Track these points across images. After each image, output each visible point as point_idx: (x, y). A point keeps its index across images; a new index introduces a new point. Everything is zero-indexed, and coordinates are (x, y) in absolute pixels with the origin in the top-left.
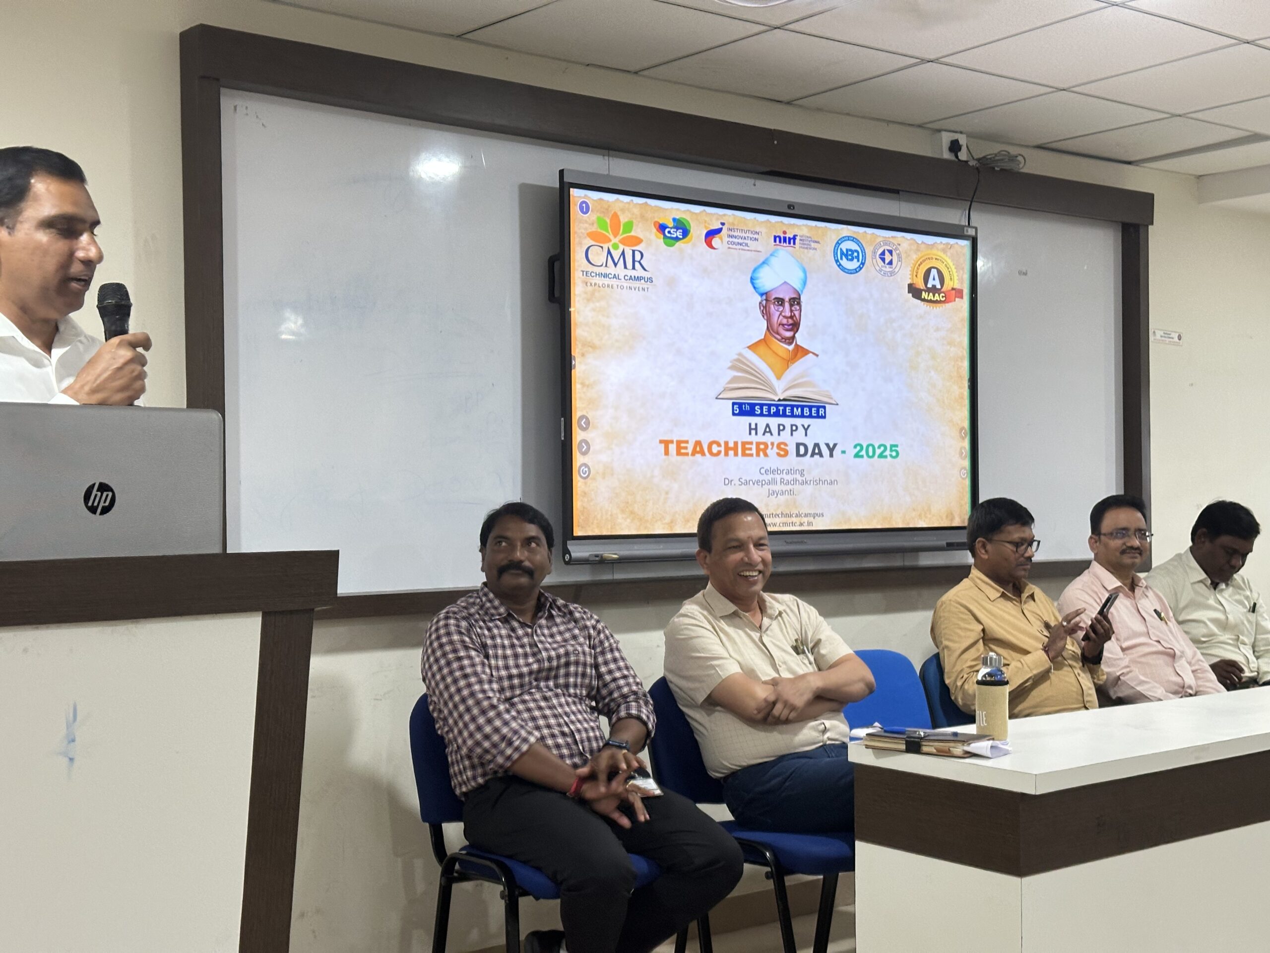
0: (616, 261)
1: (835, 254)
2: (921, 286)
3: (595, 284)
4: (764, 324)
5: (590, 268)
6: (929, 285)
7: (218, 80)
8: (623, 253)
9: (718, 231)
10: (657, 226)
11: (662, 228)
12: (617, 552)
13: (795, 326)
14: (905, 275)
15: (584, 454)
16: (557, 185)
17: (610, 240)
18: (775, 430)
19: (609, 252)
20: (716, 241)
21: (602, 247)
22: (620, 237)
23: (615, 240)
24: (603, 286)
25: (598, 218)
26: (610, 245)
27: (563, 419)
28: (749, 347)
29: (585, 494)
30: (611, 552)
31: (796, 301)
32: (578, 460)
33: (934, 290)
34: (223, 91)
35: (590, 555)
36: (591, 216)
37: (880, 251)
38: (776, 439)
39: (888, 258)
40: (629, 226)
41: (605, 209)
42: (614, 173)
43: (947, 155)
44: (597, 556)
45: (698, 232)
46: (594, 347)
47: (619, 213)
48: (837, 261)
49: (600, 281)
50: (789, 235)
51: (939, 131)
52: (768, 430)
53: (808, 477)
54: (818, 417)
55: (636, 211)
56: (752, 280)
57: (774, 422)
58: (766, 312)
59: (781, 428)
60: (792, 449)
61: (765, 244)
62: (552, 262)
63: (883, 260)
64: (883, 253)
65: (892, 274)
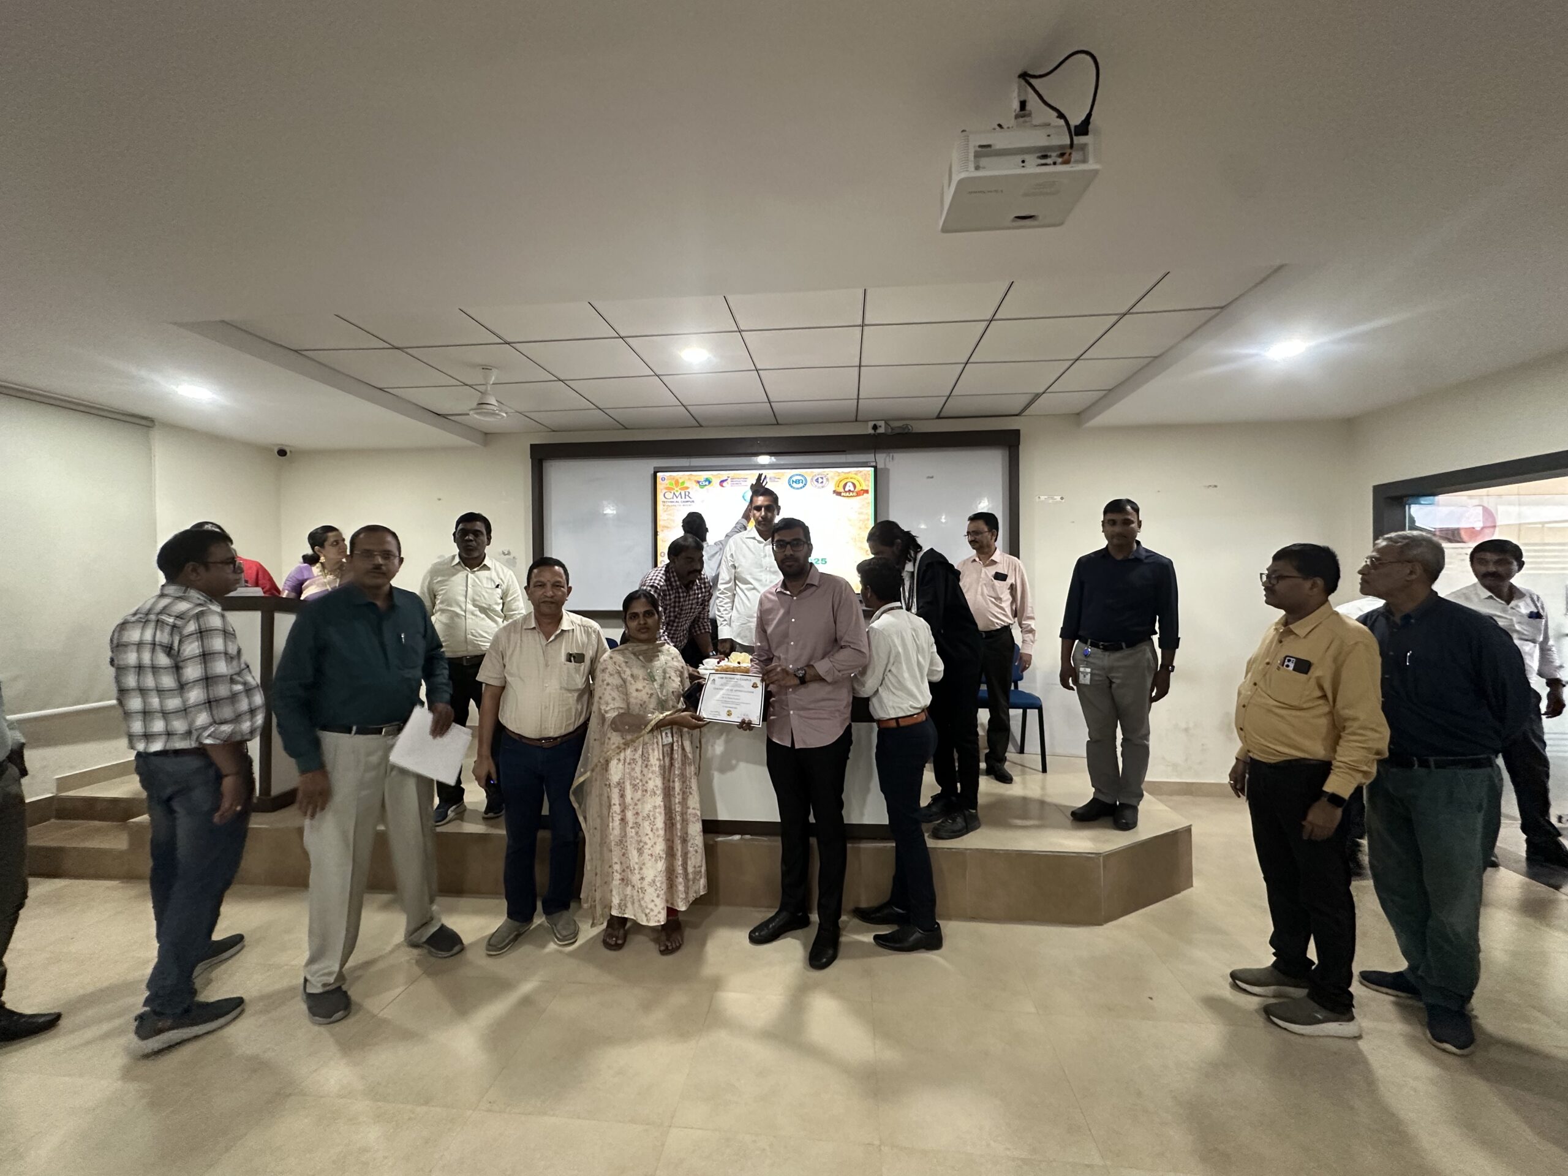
0: (677, 496)
1: (789, 482)
2: (841, 489)
3: (668, 505)
5: (666, 500)
6: (847, 489)
7: (543, 458)
8: (680, 494)
9: (726, 480)
10: (696, 482)
11: (698, 482)
14: (831, 486)
17: (674, 489)
19: (674, 493)
20: (725, 484)
21: (671, 492)
22: (679, 487)
23: (677, 489)
25: (669, 481)
26: (674, 491)
33: (850, 491)
34: (544, 461)
36: (666, 482)
37: (816, 478)
39: (820, 480)
40: (683, 483)
41: (673, 478)
43: (871, 431)
45: (716, 482)
46: (667, 527)
47: (681, 478)
48: (790, 485)
49: (670, 504)
51: (867, 421)
55: (687, 478)
56: (743, 497)
64: (818, 479)
65: (823, 487)
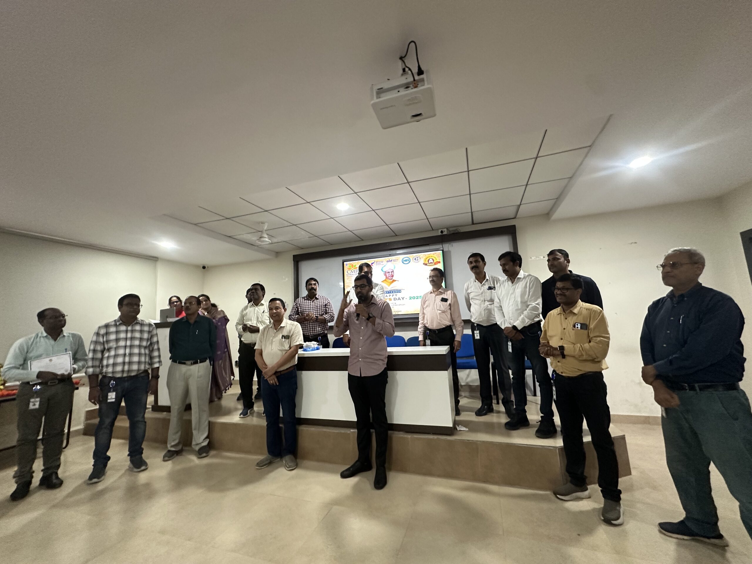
0: (353, 272)
1: (402, 261)
2: (427, 262)
4: (385, 277)
5: (348, 274)
6: (430, 262)
8: (354, 270)
9: (374, 263)
13: (393, 276)
14: (422, 261)
18: (388, 296)
21: (350, 270)
22: (354, 268)
28: (382, 282)
31: (393, 271)
33: (431, 263)
34: (299, 262)
36: (348, 266)
38: (389, 297)
39: (417, 259)
40: (355, 266)
41: (350, 264)
43: (440, 234)
48: (403, 262)
50: (391, 260)
51: (438, 230)
52: (387, 296)
53: (397, 304)
54: (399, 292)
56: (382, 270)
57: (388, 295)
58: (385, 275)
59: (390, 296)
60: (393, 299)
61: (385, 263)
63: (416, 260)
65: (418, 262)
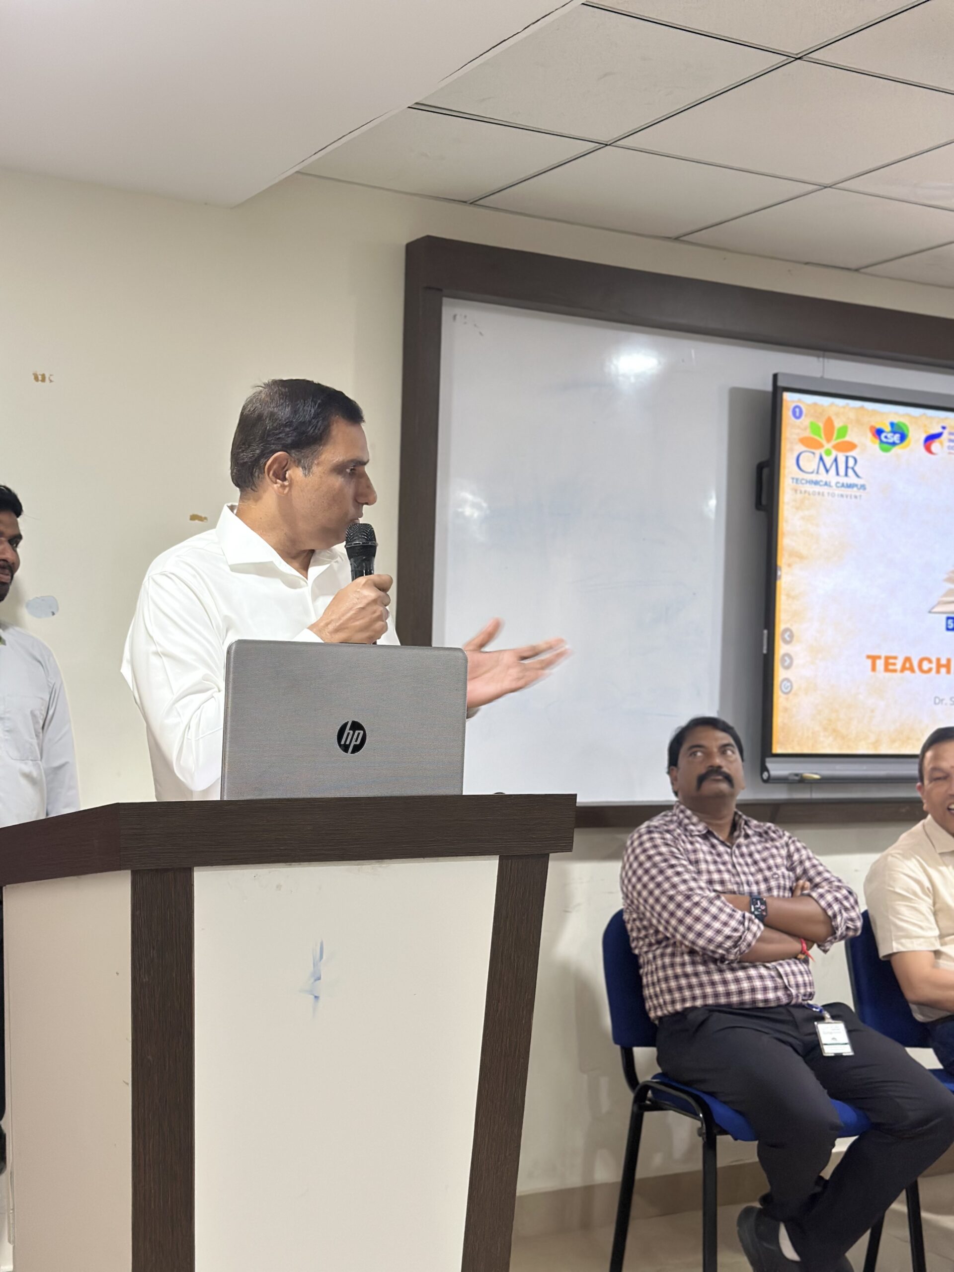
0: (828, 466)
3: (805, 492)
5: (801, 475)
7: (440, 290)
8: (836, 460)
9: (938, 436)
10: (874, 430)
11: (879, 432)
12: (818, 772)
15: (787, 668)
16: (769, 388)
17: (823, 446)
19: (821, 459)
20: (935, 446)
21: (814, 453)
22: (834, 442)
23: (828, 446)
24: (814, 493)
25: (812, 423)
26: (822, 451)
27: (765, 632)
29: (786, 710)
30: (812, 771)
32: (780, 674)
34: (445, 300)
35: (790, 774)
36: (805, 421)
40: (844, 430)
41: (819, 413)
42: (827, 376)
44: (797, 775)
45: (916, 437)
46: (801, 557)
47: (834, 418)
49: (810, 488)
55: (852, 415)
62: (760, 468)
